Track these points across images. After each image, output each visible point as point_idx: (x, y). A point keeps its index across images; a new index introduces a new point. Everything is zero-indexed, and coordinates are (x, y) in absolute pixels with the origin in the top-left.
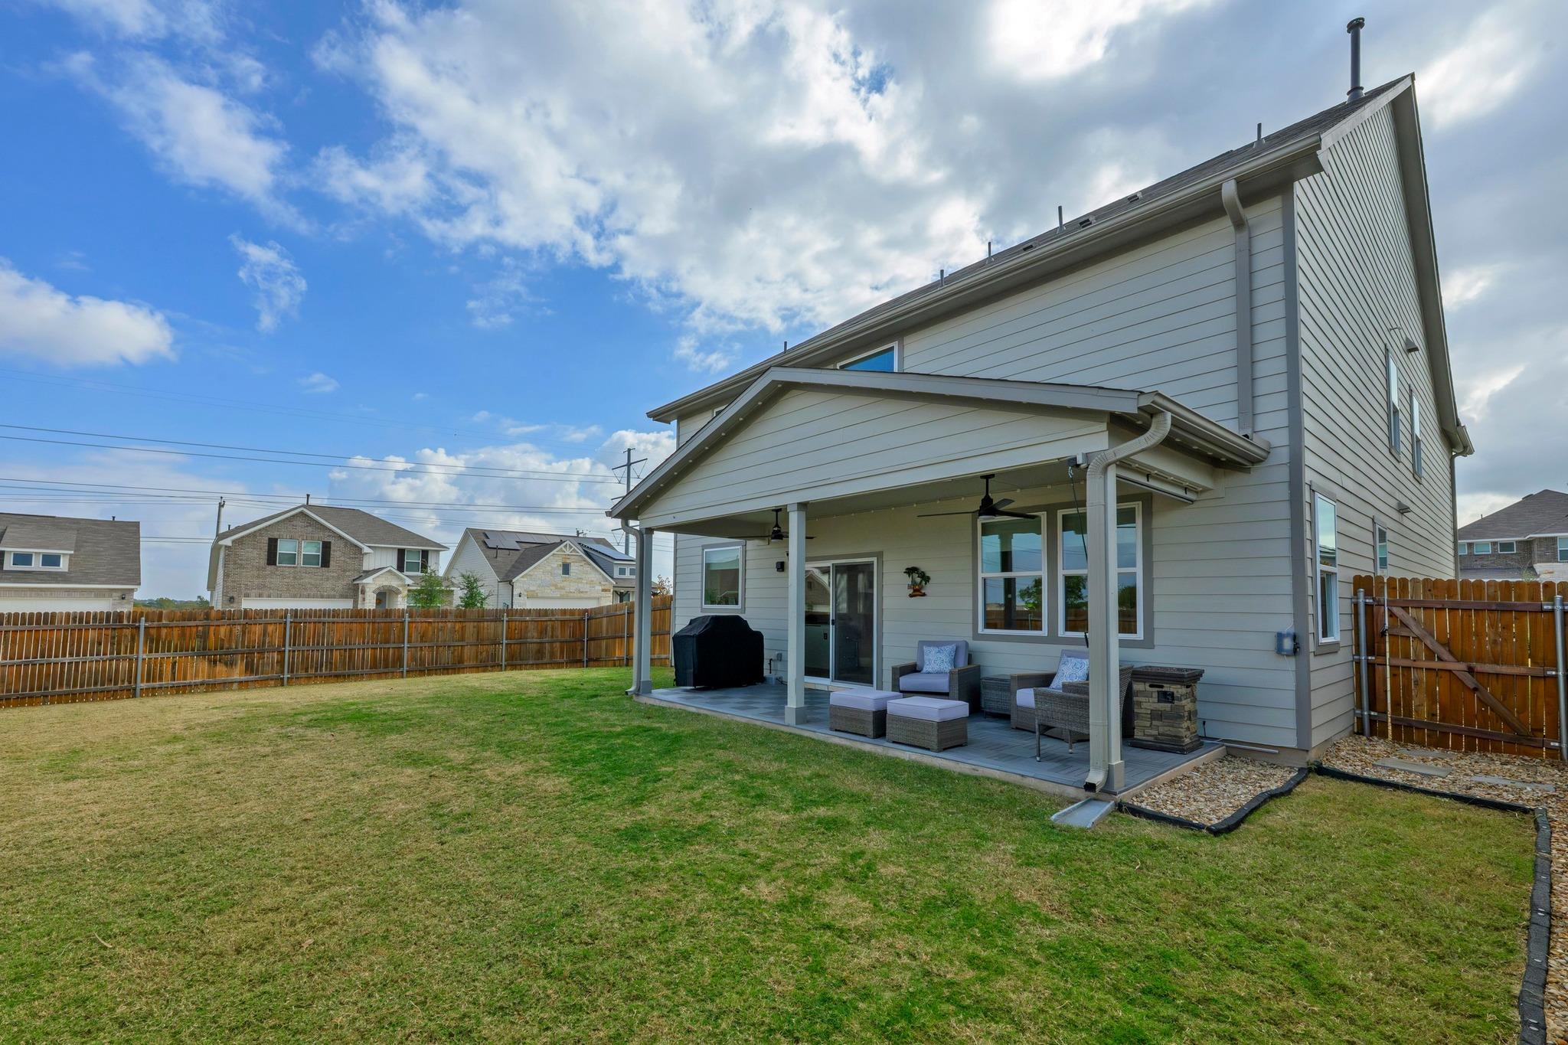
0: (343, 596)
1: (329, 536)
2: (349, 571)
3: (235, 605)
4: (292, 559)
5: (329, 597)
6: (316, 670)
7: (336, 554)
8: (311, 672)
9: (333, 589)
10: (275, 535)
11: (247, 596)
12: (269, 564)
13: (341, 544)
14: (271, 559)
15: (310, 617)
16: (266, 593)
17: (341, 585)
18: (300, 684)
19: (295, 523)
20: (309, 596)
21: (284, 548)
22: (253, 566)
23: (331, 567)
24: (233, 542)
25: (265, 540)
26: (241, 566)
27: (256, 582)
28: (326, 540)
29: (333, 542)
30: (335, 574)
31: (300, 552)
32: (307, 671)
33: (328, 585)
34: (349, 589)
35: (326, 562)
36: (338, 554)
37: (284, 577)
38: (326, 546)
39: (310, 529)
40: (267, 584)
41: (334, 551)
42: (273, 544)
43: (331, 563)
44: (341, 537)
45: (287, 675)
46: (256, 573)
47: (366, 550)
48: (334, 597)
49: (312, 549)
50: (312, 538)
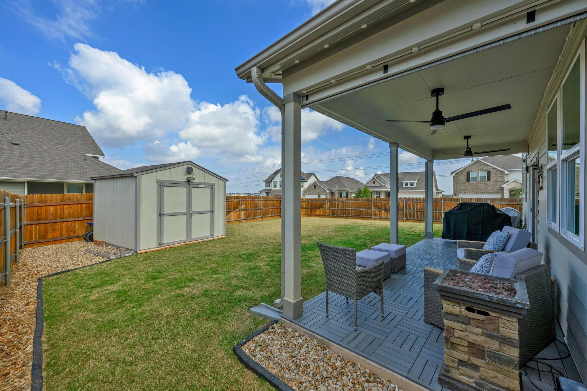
0: (497, 192)
1: (490, 168)
2: (499, 182)
3: (457, 196)
4: (475, 178)
5: (491, 193)
6: (413, 218)
7: (492, 175)
8: (412, 218)
9: (492, 190)
10: (469, 170)
11: (460, 193)
12: (467, 181)
13: (495, 171)
14: (468, 180)
15: (411, 200)
16: (467, 191)
17: (496, 188)
18: (409, 222)
19: (476, 165)
20: (482, 193)
21: (473, 175)
22: (462, 182)
23: (491, 181)
24: (455, 174)
25: (466, 172)
26: (458, 183)
27: (463, 188)
28: (488, 170)
29: (491, 170)
30: (493, 184)
31: (478, 176)
32: (410, 218)
33: (490, 188)
34: (499, 189)
35: (489, 179)
36: (494, 175)
37: (473, 186)
38: (489, 173)
39: (481, 167)
40: (467, 189)
41: (492, 174)
42: (468, 173)
43: (491, 179)
44: (495, 168)
45: (404, 218)
46: (463, 185)
47: (506, 172)
48: (493, 193)
49: (484, 174)
50: (483, 170)
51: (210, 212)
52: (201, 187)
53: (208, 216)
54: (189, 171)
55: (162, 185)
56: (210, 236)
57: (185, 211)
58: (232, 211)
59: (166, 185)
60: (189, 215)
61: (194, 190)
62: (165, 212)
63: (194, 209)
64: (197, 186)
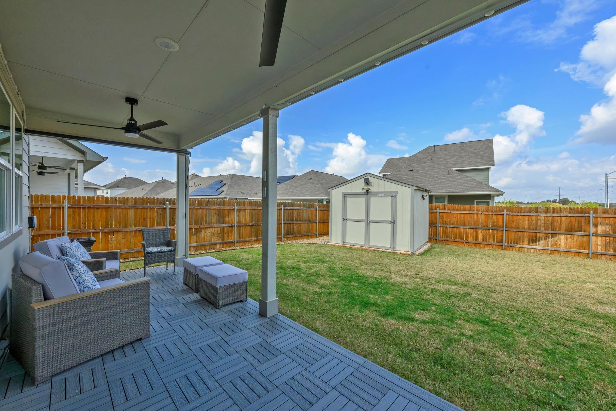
51: (391, 222)
52: (379, 196)
53: (389, 226)
54: (367, 182)
55: (345, 196)
56: (390, 248)
57: (364, 218)
58: (563, 234)
59: (348, 196)
60: (368, 223)
61: (373, 200)
62: (348, 218)
63: (372, 218)
64: (375, 195)
